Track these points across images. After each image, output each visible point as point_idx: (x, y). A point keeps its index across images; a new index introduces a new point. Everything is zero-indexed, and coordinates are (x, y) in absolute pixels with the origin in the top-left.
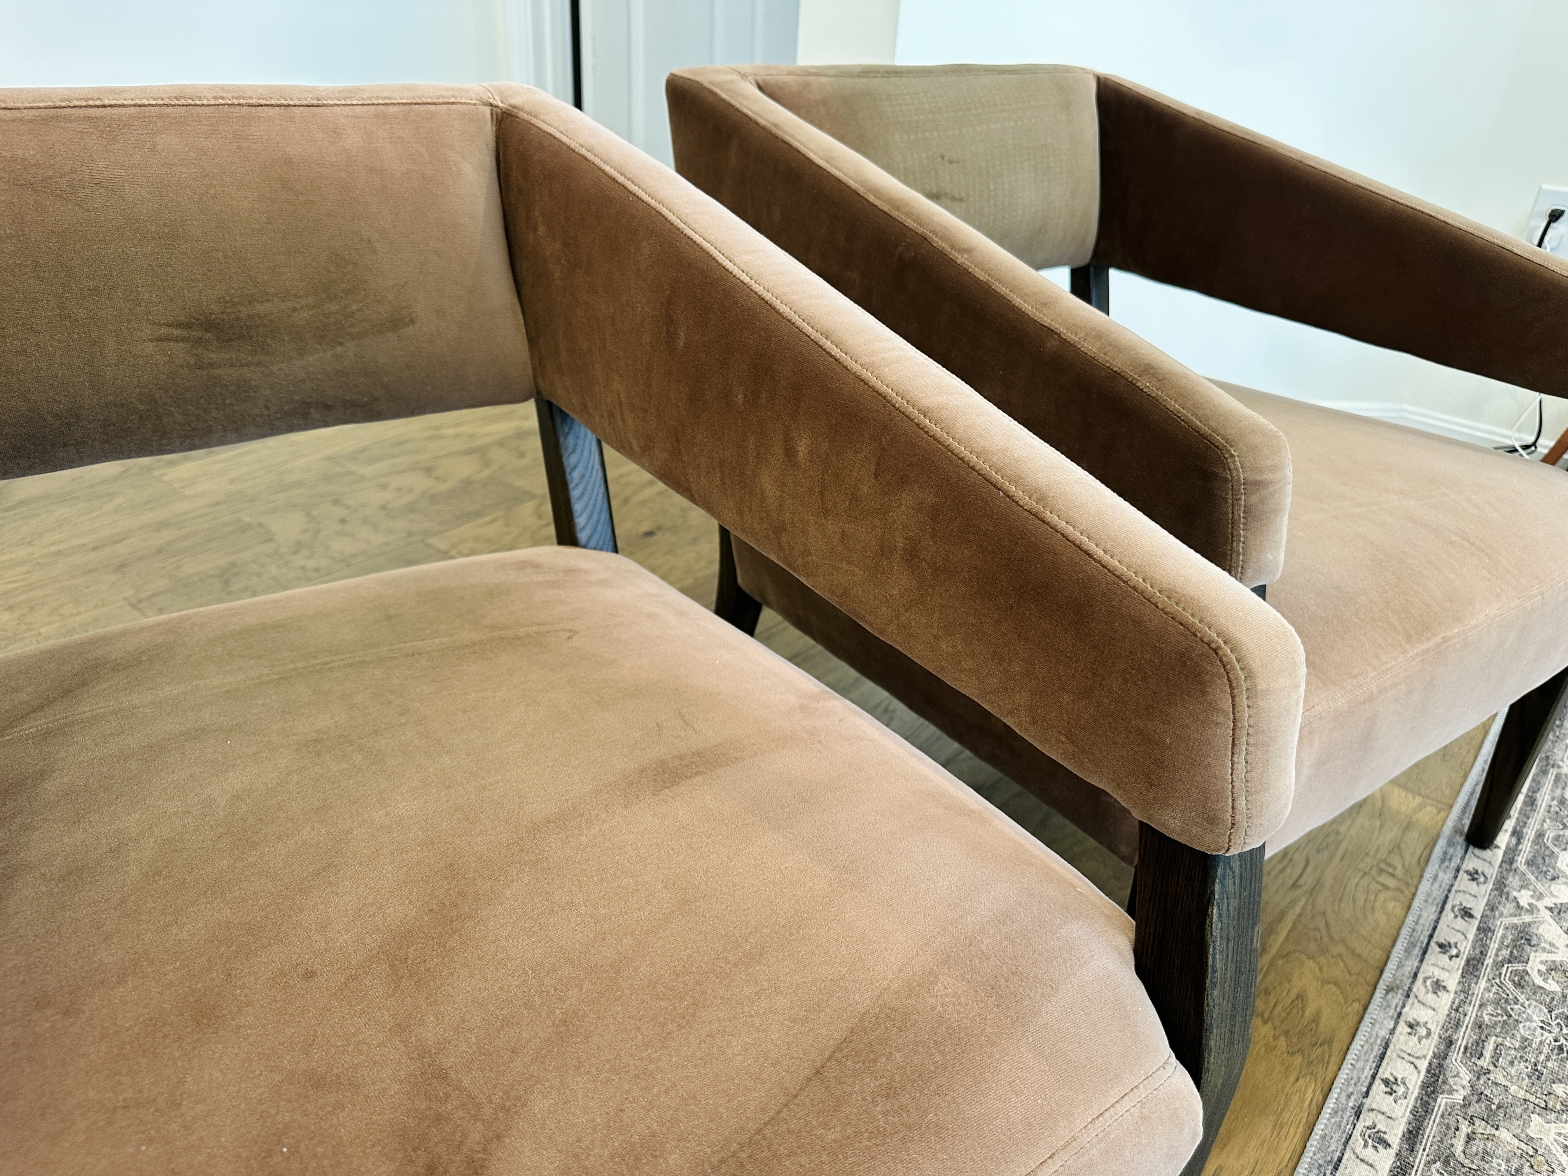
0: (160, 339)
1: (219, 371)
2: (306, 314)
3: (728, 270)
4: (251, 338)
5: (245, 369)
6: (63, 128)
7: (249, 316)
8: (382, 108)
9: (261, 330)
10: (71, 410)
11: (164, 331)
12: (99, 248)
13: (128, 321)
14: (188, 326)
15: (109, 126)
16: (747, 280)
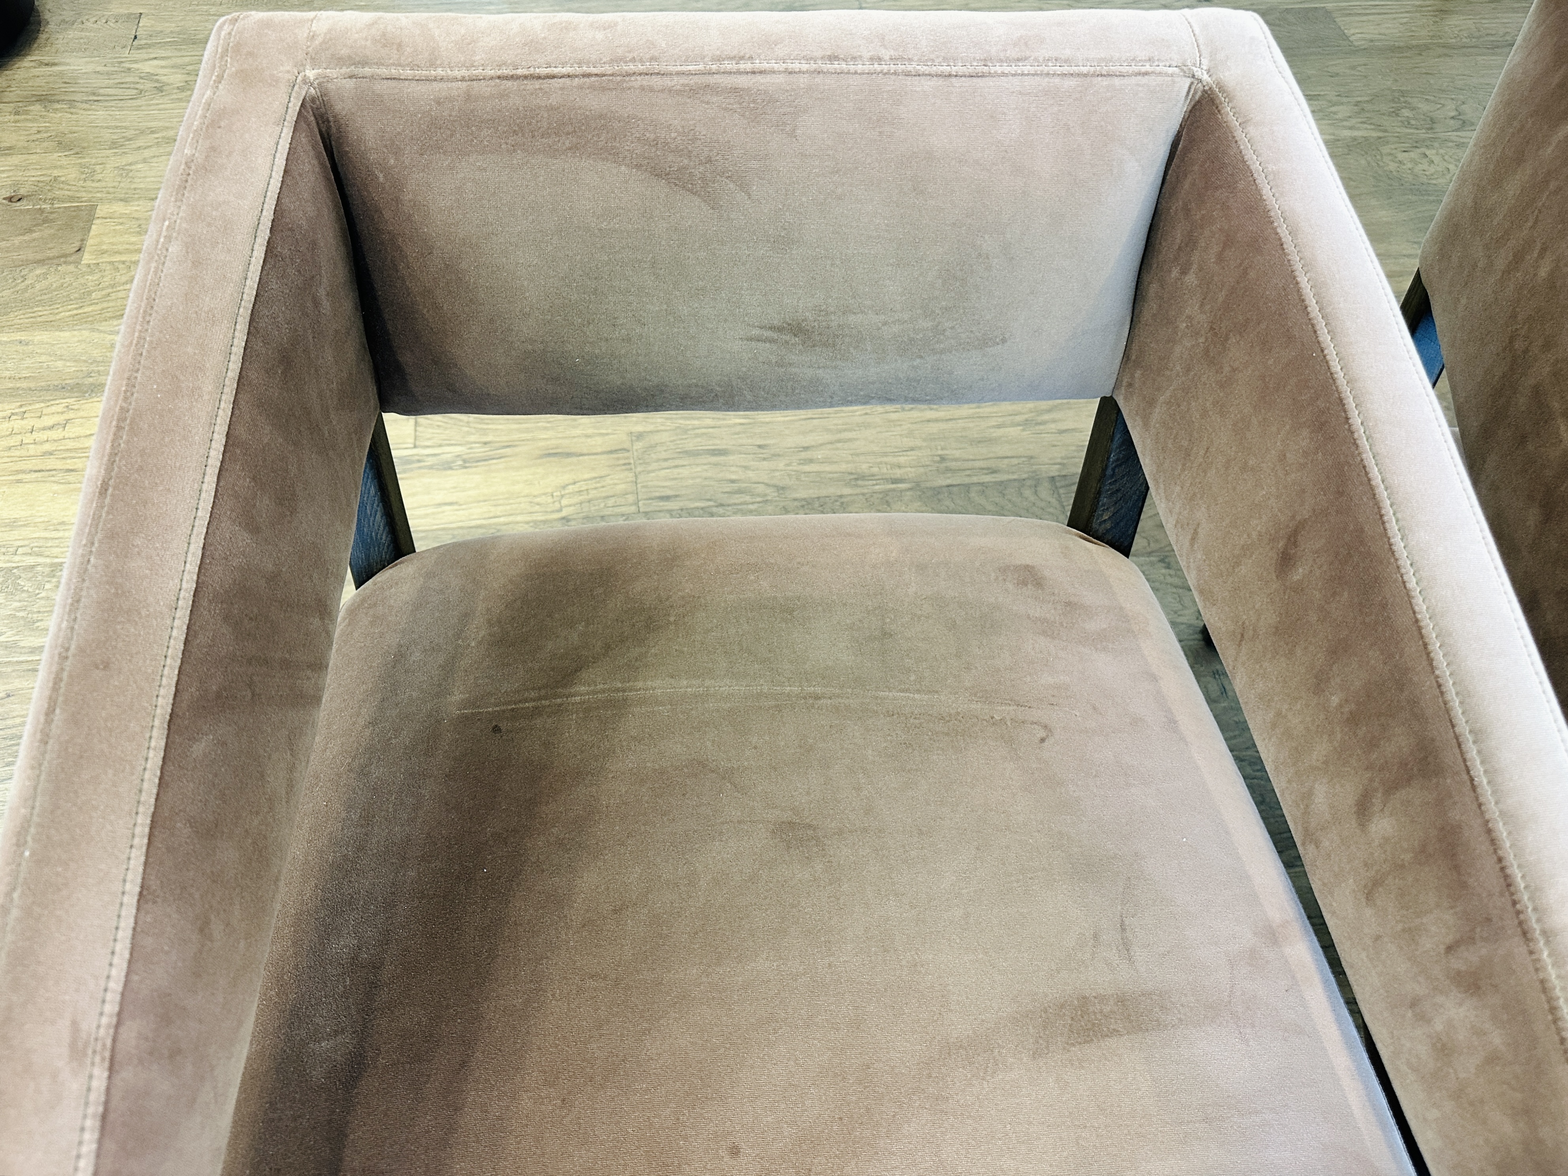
0: (750, 339)
1: (797, 370)
2: (896, 329)
3: (1393, 553)
4: (834, 345)
5: (821, 371)
6: (708, 103)
7: (839, 326)
8: (1057, 80)
9: (847, 340)
10: (658, 386)
11: (756, 332)
12: (715, 249)
13: (726, 321)
14: (780, 329)
15: (754, 101)
16: (1412, 583)
